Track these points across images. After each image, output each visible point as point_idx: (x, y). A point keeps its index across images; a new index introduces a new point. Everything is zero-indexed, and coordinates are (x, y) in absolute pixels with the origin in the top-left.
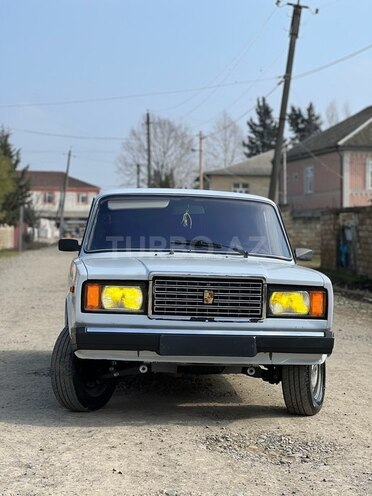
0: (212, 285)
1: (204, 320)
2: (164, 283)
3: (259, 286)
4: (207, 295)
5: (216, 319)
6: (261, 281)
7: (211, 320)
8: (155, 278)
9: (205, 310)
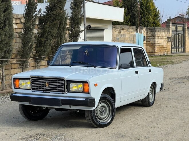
0: (49, 80)
1: (47, 92)
2: (34, 79)
3: (63, 81)
4: (46, 84)
5: (50, 92)
6: (64, 79)
7: (49, 93)
8: (32, 78)
9: (47, 89)
